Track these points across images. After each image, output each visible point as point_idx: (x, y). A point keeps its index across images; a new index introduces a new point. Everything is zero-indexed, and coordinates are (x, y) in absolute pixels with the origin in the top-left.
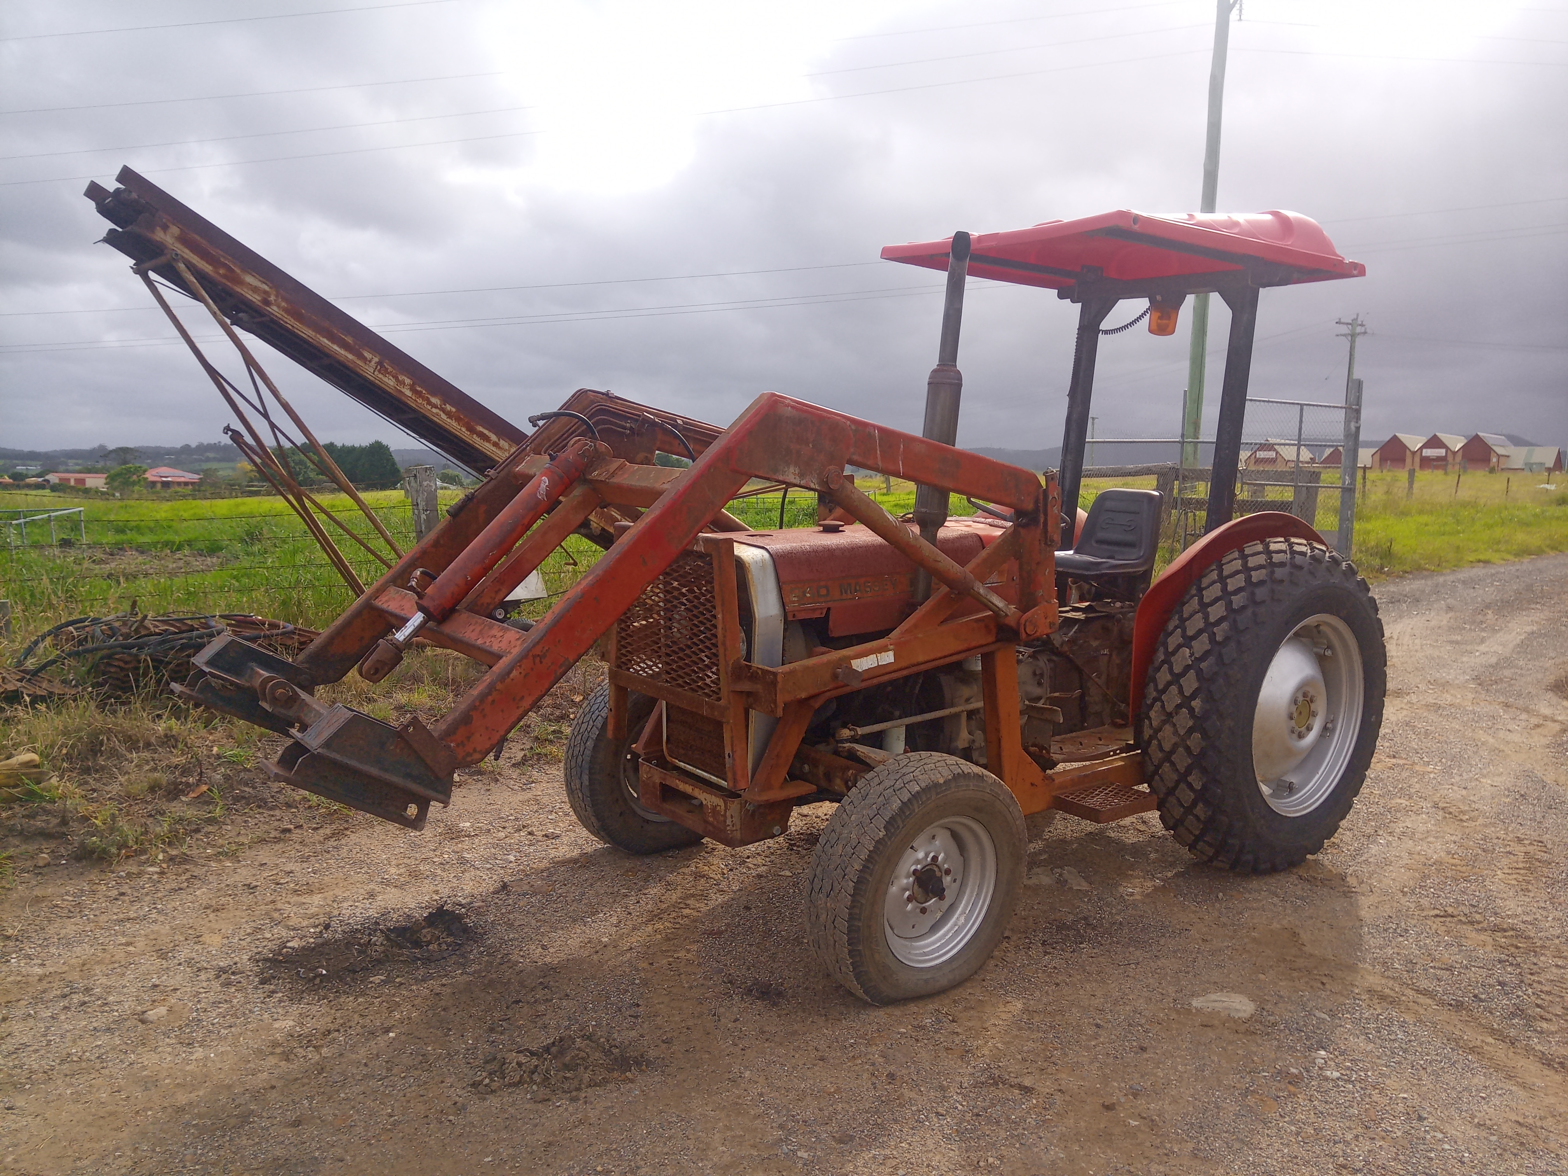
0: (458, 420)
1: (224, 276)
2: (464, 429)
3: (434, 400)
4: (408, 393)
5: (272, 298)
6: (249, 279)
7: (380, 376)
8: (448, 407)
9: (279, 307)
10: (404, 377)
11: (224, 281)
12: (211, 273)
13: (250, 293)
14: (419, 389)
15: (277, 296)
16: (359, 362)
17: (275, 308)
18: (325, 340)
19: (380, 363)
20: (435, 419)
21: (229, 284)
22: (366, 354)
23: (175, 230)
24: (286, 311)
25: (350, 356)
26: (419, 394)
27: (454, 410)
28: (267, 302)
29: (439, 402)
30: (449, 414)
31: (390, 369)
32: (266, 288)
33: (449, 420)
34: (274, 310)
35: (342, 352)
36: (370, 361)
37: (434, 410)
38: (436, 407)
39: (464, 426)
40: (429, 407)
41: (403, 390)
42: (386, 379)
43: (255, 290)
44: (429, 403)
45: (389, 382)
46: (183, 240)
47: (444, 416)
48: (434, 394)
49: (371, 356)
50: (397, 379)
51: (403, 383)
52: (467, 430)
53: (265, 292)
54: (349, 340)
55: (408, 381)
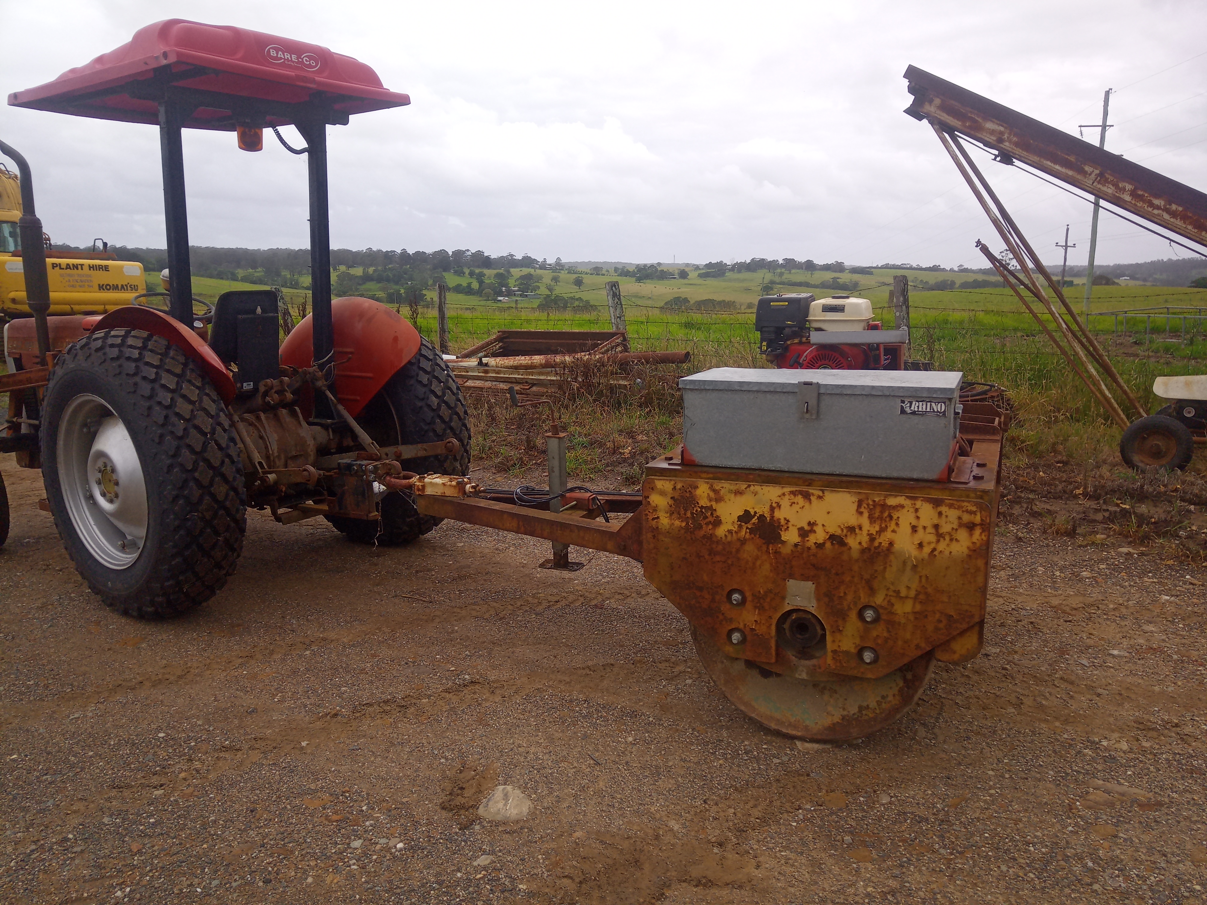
1: (968, 127)
2: (1190, 227)
3: (1156, 202)
5: (1006, 136)
6: (989, 125)
7: (1099, 186)
8: (1174, 207)
9: (1010, 141)
10: (1124, 184)
12: (960, 127)
13: (988, 135)
14: (1140, 193)
15: (1010, 134)
17: (1007, 144)
18: (1049, 163)
19: (1101, 175)
20: (1156, 220)
21: (972, 132)
22: (1087, 168)
23: (937, 101)
24: (1017, 144)
25: (1070, 172)
26: (1140, 198)
27: (1180, 209)
28: (1000, 141)
29: (1163, 203)
31: (1111, 178)
32: (1002, 129)
33: (1172, 220)
35: (1063, 170)
36: (1090, 175)
37: (1156, 212)
38: (1158, 208)
39: (1190, 224)
40: (1150, 209)
41: (1122, 196)
42: (1104, 189)
43: (992, 132)
44: (1151, 205)
45: (1108, 191)
46: (943, 108)
47: (1167, 216)
48: (1157, 196)
49: (1091, 169)
50: (1116, 186)
51: (1123, 190)
52: (1195, 228)
53: (1002, 133)
54: (1072, 159)
55: (1129, 187)
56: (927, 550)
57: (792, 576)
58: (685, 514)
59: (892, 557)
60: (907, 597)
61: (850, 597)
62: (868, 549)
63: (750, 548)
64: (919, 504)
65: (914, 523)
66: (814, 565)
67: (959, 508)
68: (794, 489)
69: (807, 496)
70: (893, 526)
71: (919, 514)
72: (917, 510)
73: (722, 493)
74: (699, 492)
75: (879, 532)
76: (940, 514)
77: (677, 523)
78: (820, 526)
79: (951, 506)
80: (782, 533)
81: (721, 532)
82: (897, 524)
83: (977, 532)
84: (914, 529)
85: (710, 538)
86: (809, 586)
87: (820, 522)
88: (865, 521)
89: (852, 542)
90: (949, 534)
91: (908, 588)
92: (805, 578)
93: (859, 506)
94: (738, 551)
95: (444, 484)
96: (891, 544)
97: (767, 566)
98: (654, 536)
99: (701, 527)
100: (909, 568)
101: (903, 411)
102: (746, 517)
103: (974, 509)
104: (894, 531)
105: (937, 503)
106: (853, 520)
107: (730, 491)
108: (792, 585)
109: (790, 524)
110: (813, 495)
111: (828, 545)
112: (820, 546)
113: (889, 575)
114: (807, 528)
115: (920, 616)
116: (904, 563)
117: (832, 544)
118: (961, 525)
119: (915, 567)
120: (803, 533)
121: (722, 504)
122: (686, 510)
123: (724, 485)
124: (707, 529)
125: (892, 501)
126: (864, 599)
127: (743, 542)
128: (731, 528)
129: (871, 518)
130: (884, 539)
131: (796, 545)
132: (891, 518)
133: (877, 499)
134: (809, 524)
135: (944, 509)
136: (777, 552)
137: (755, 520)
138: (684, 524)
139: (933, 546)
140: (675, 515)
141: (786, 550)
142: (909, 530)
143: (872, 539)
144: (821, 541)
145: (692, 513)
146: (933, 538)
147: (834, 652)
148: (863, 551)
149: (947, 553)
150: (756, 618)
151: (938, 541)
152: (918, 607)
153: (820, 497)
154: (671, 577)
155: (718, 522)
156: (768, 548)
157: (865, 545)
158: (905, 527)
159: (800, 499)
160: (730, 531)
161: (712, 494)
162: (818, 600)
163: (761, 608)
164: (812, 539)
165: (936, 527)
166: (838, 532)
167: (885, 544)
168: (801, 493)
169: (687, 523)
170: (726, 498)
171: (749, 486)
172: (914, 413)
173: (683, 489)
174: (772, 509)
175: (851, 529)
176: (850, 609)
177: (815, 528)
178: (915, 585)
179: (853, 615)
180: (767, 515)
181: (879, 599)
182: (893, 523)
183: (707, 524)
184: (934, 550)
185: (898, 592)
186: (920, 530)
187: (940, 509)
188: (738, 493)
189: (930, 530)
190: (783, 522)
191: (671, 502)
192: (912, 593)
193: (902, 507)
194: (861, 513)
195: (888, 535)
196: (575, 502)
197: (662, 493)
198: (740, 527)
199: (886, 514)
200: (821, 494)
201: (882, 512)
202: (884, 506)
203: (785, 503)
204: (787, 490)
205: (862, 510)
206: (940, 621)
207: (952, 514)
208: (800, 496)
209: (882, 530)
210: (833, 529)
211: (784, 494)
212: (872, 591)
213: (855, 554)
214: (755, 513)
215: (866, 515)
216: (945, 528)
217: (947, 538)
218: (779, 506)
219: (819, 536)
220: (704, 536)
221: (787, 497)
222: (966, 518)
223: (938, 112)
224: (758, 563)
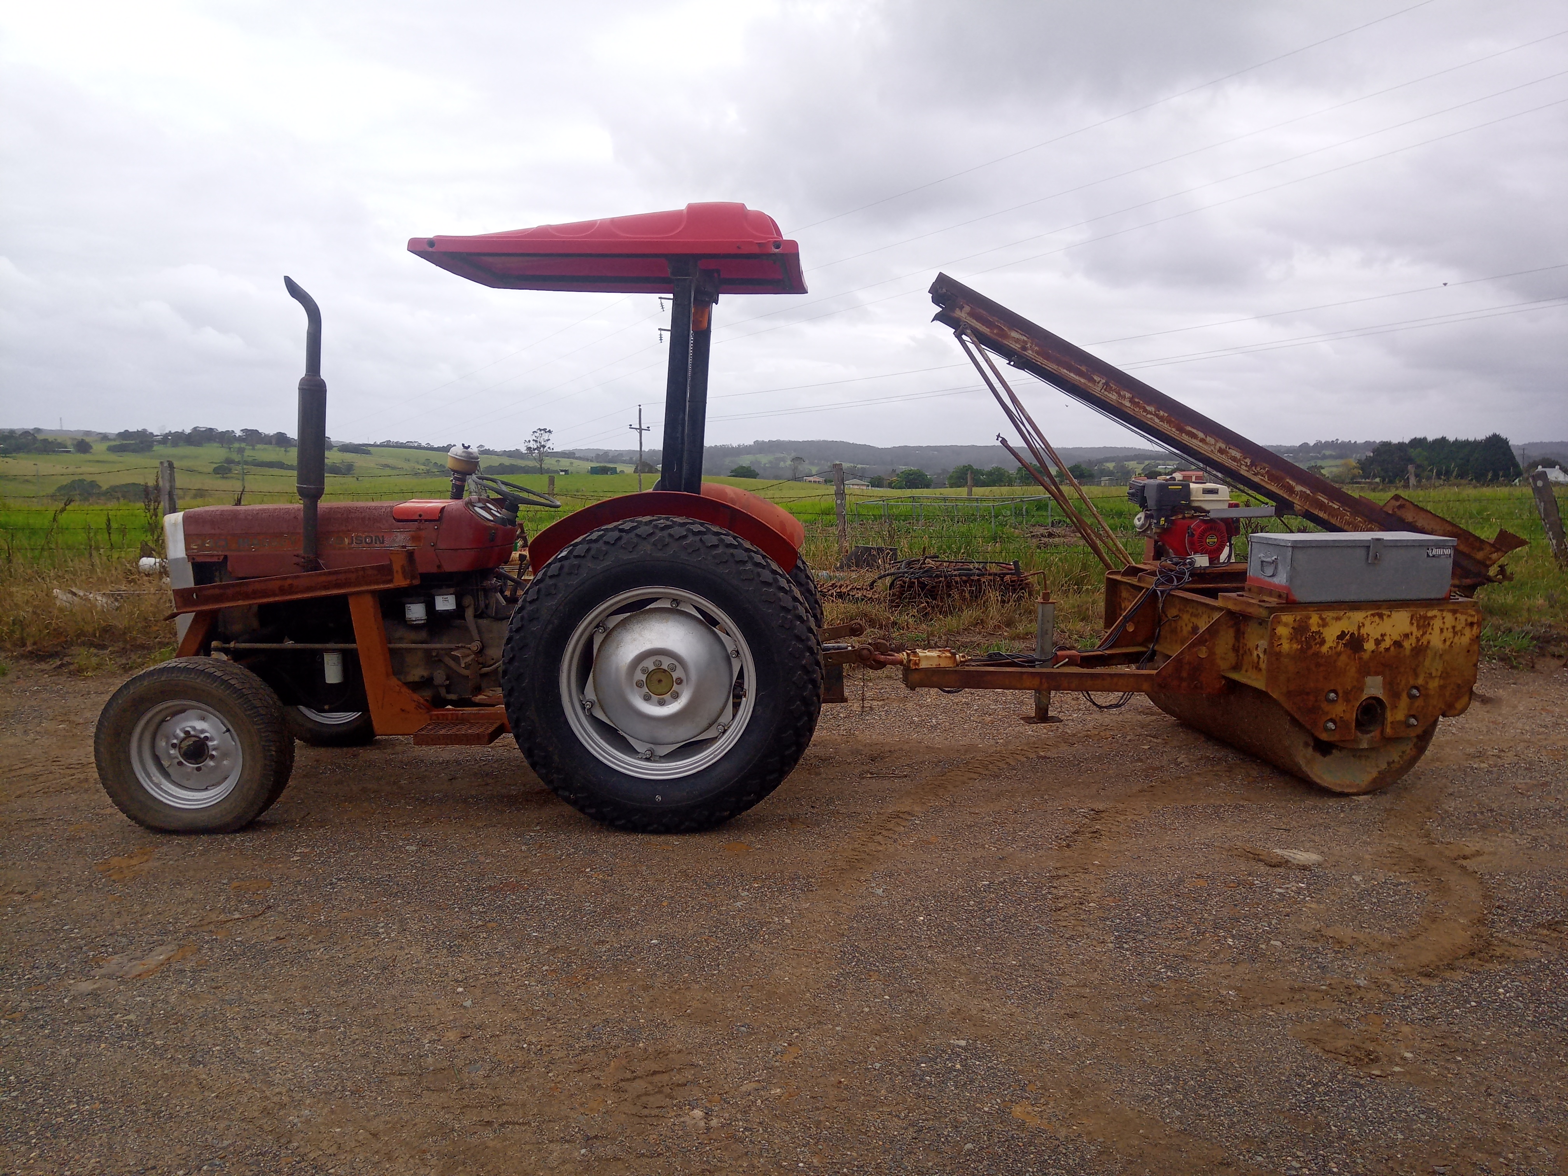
0: (1169, 422)
1: (995, 334)
2: (1174, 430)
3: (1149, 408)
4: (1128, 404)
5: (1029, 345)
6: (1014, 334)
7: (1106, 393)
8: (1162, 413)
10: (1125, 392)
11: (997, 338)
12: (989, 334)
13: (1014, 343)
14: (1137, 400)
15: (1032, 343)
16: (1090, 384)
17: (1030, 352)
18: (1065, 371)
19: (1106, 384)
20: (1149, 423)
21: (1000, 339)
22: (1095, 378)
23: (967, 309)
24: (1038, 353)
25: (1083, 380)
26: (1137, 404)
27: (1166, 415)
28: (1024, 348)
29: (1153, 409)
30: (1161, 419)
31: (1114, 387)
32: (1025, 338)
33: (1161, 423)
34: (1029, 353)
35: (1077, 378)
36: (1098, 383)
37: (1149, 416)
38: (1151, 413)
39: (1174, 427)
40: (1145, 414)
41: (1123, 402)
42: (1110, 395)
43: (1017, 341)
44: (1145, 410)
45: (1113, 397)
46: (972, 314)
47: (1157, 420)
48: (1150, 404)
49: (1099, 379)
50: (1119, 395)
51: (1124, 397)
52: (1177, 430)
53: (1024, 342)
54: (1084, 369)
55: (1128, 395)
56: (1448, 643)
57: (1369, 674)
58: (1301, 639)
59: (1429, 651)
60: (1436, 677)
61: (1403, 682)
62: (1416, 647)
63: (1343, 658)
64: (1445, 614)
65: (1442, 626)
66: (1382, 664)
67: (1466, 614)
68: (1373, 612)
69: (1381, 616)
70: (1430, 630)
71: (1445, 620)
72: (1443, 618)
73: (1327, 620)
74: (1311, 621)
75: (1422, 636)
76: (1456, 619)
77: (1295, 646)
78: (1388, 636)
79: (1462, 613)
80: (1365, 644)
81: (1325, 649)
82: (1432, 629)
83: (1475, 627)
84: (1442, 630)
85: (1317, 654)
86: (1380, 679)
87: (1388, 634)
88: (1414, 629)
89: (1407, 644)
90: (1461, 631)
91: (1437, 670)
92: (1377, 674)
93: (1412, 619)
94: (1335, 661)
95: (939, 656)
96: (1429, 642)
97: (1354, 669)
98: (1277, 659)
99: (1311, 647)
100: (1438, 657)
101: (1428, 555)
102: (1342, 635)
103: (1474, 613)
104: (1430, 634)
105: (1454, 612)
106: (1407, 630)
107: (1333, 618)
108: (1369, 680)
109: (1370, 637)
110: (1385, 614)
111: (1392, 648)
112: (1387, 650)
113: (1427, 663)
114: (1380, 638)
115: (1442, 688)
116: (1436, 653)
117: (1395, 648)
118: (1466, 625)
119: (1441, 655)
120: (1378, 642)
121: (1327, 629)
122: (1302, 637)
123: (1329, 614)
124: (1315, 648)
125: (1430, 614)
126: (1412, 682)
127: (1339, 654)
128: (1331, 645)
129: (1418, 627)
130: (1424, 640)
131: (1373, 652)
132: (1429, 624)
133: (1422, 614)
134: (1382, 635)
135: (1458, 615)
136: (1360, 658)
137: (1348, 637)
138: (1299, 647)
139: (1451, 640)
140: (1294, 641)
141: (1366, 656)
142: (1439, 631)
143: (1418, 640)
144: (1388, 646)
145: (1306, 638)
146: (1451, 635)
147: (1392, 723)
148: (1413, 650)
149: (1459, 644)
150: (1345, 708)
151: (1454, 637)
152: (1442, 682)
153: (1389, 616)
154: (1288, 687)
155: (1323, 642)
156: (1355, 657)
157: (1414, 645)
158: (1437, 630)
159: (1377, 618)
160: (1331, 648)
161: (1320, 622)
162: (1384, 688)
163: (1348, 701)
164: (1383, 646)
165: (1454, 627)
166: (1399, 639)
167: (1425, 643)
168: (1378, 614)
169: (1302, 646)
170: (1330, 624)
171: (1346, 613)
172: (1434, 556)
173: (1301, 620)
174: (1359, 627)
175: (1406, 636)
176: (1403, 690)
177: (1385, 638)
178: (1440, 669)
179: (1404, 695)
180: (1356, 633)
181: (1420, 681)
182: (1430, 628)
183: (1316, 644)
184: (1452, 642)
185: (1431, 674)
186: (1445, 630)
187: (1456, 616)
188: (1338, 619)
189: (1451, 630)
190: (1365, 636)
191: (1291, 631)
192: (1439, 673)
193: (1435, 616)
194: (1412, 624)
195: (1427, 636)
196: (1067, 660)
197: (1286, 625)
198: (1338, 643)
199: (1427, 622)
200: (1389, 613)
201: (1424, 622)
202: (1425, 618)
203: (1367, 623)
204: (1370, 613)
205: (1413, 621)
206: (1453, 689)
207: (1462, 618)
208: (1377, 617)
209: (1424, 633)
210: (1396, 637)
211: (1367, 616)
212: (1416, 676)
213: (1408, 652)
214: (1349, 632)
215: (1415, 625)
216: (1458, 628)
217: (1459, 634)
218: (1364, 625)
219: (1387, 643)
220: (1313, 654)
221: (1369, 618)
222: (1470, 620)
223: (968, 318)
224: (1348, 667)
